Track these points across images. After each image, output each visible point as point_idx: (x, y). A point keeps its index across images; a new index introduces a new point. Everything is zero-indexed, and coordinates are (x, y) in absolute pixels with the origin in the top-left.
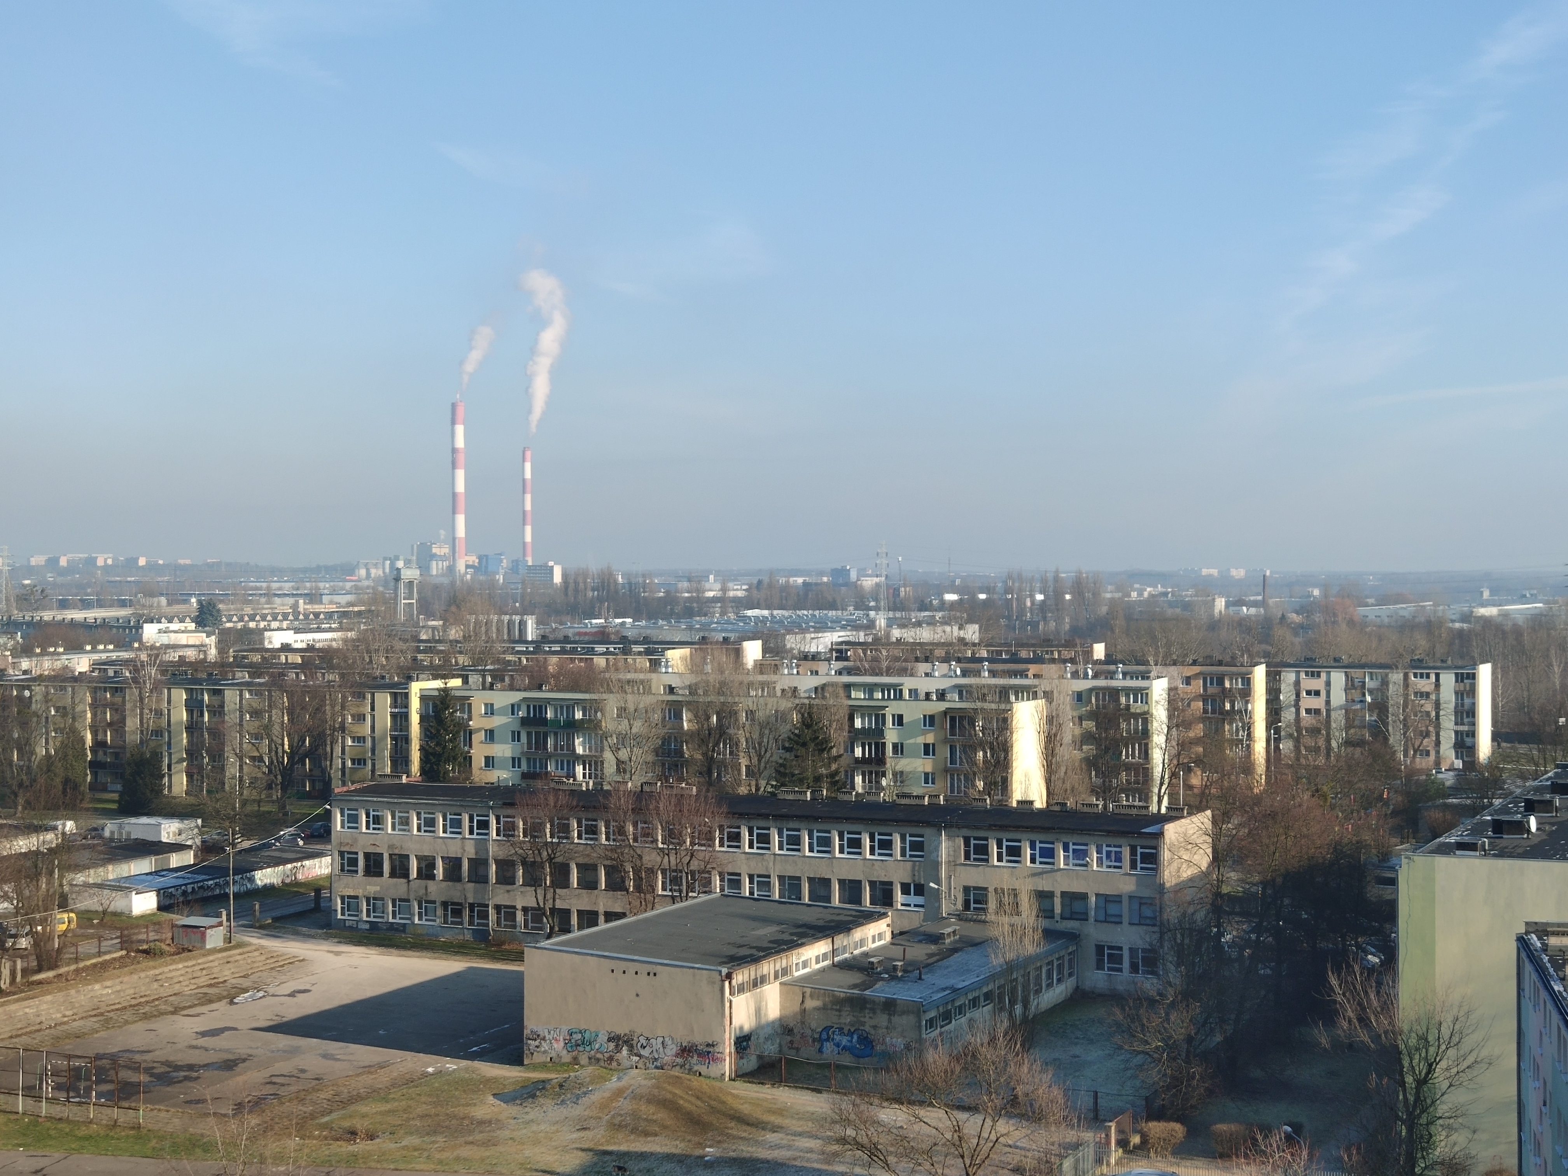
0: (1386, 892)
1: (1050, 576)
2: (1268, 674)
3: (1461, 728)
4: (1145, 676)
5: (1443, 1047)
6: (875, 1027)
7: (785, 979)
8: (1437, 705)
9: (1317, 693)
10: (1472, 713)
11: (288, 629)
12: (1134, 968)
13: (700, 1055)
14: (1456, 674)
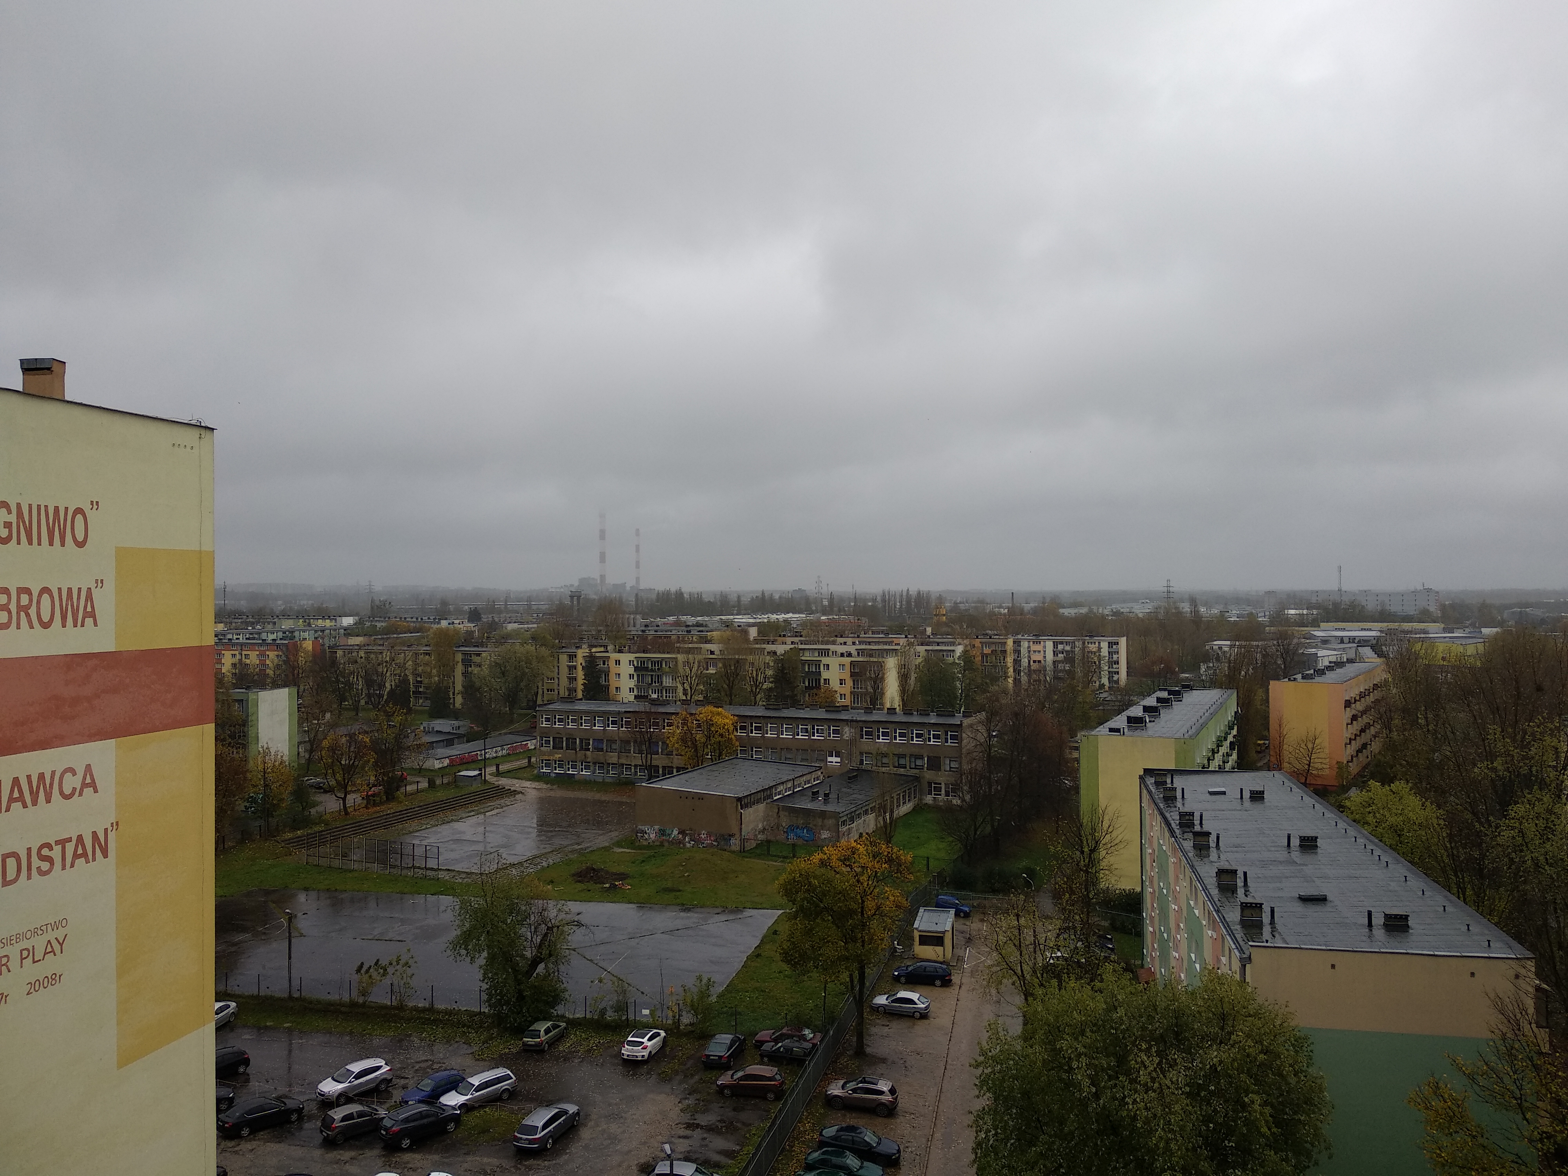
0: (1075, 755)
1: (904, 594)
2: (1014, 642)
3: (1111, 670)
4: (953, 644)
5: (1104, 834)
6: (815, 825)
7: (769, 801)
8: (1100, 658)
9: (1039, 651)
10: (1117, 663)
11: (515, 622)
12: (947, 794)
13: (725, 839)
14: (1109, 643)
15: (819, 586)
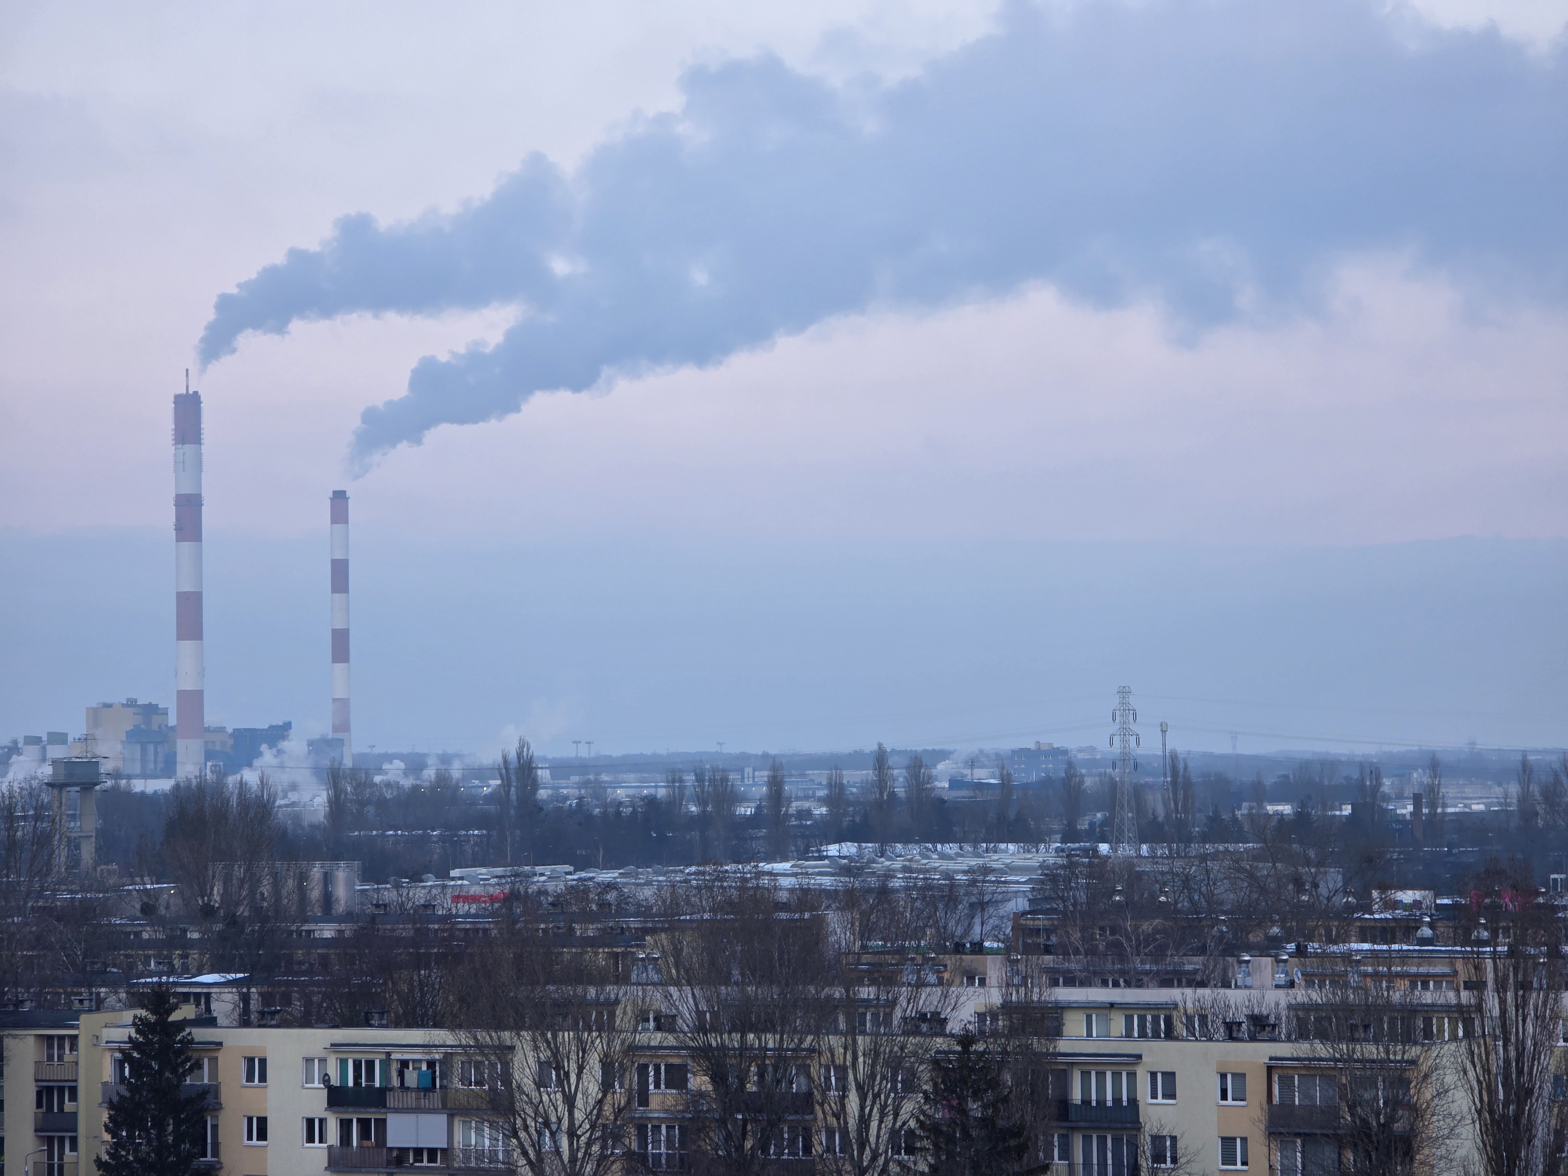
15: (1125, 732)
